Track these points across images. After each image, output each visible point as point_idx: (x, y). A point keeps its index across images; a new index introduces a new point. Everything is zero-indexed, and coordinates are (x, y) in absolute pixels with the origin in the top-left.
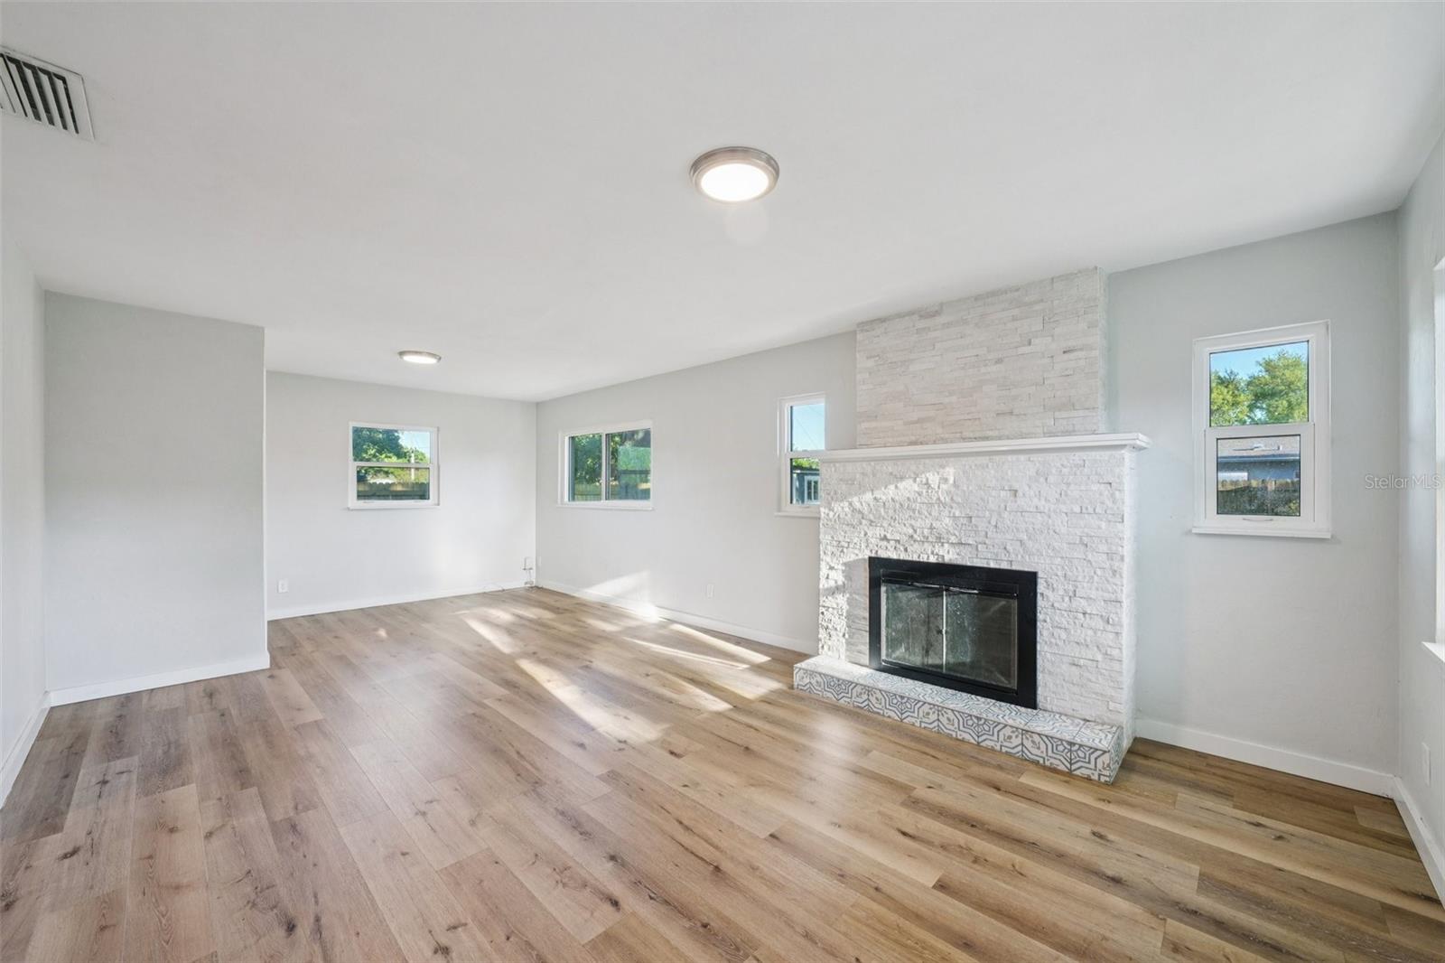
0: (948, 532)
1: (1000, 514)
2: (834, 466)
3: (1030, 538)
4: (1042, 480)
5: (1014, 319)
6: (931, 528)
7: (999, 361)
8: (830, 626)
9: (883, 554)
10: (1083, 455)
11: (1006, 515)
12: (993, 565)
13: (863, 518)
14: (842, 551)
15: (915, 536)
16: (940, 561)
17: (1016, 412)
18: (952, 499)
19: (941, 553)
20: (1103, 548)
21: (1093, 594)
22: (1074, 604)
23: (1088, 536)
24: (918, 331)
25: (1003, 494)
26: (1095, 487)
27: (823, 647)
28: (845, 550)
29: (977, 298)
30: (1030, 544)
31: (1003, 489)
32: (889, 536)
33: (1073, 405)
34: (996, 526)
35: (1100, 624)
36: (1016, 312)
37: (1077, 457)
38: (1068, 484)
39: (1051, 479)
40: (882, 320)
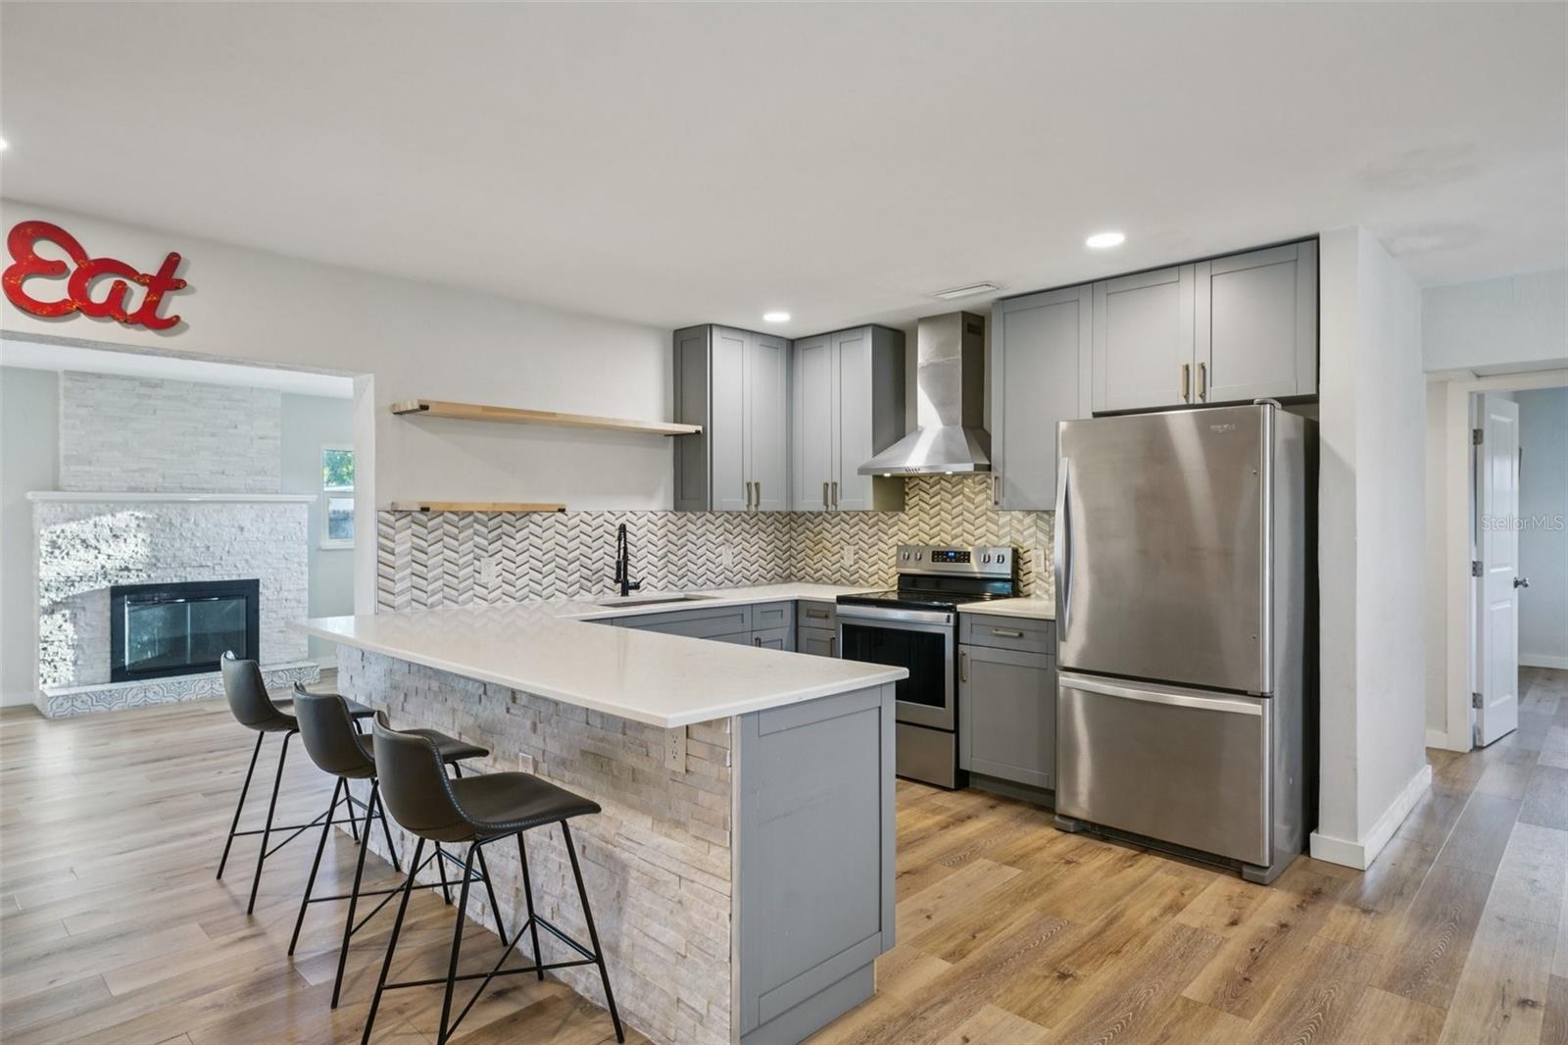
0: (189, 558)
1: (231, 544)
2: (61, 506)
3: (253, 558)
4: (260, 520)
5: (225, 408)
6: (175, 556)
7: (213, 435)
8: (56, 658)
9: (123, 582)
10: (286, 506)
11: (235, 543)
12: (226, 579)
13: (99, 553)
14: (73, 585)
15: (159, 565)
16: (183, 580)
17: (226, 472)
18: (193, 534)
19: (183, 575)
20: (297, 560)
21: (291, 587)
22: (281, 595)
23: (288, 554)
24: (139, 396)
25: (233, 529)
26: (291, 525)
27: (45, 682)
28: (76, 584)
29: (196, 384)
30: (252, 562)
31: (233, 526)
32: (131, 566)
33: (265, 472)
34: (229, 552)
35: (294, 604)
36: (226, 403)
37: (281, 507)
38: (276, 523)
39: (266, 520)
40: (99, 376)
